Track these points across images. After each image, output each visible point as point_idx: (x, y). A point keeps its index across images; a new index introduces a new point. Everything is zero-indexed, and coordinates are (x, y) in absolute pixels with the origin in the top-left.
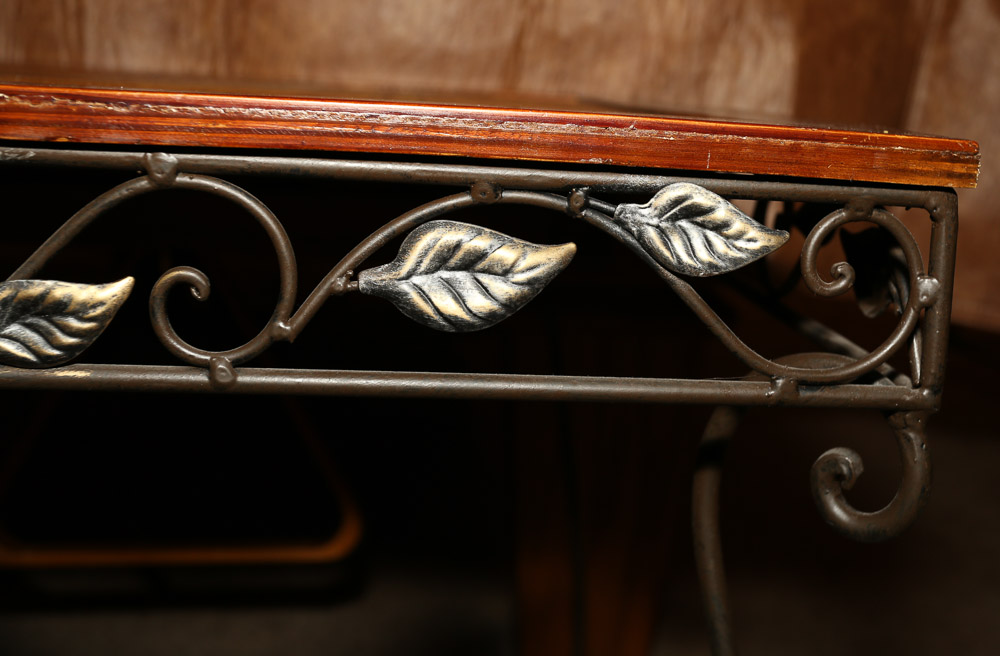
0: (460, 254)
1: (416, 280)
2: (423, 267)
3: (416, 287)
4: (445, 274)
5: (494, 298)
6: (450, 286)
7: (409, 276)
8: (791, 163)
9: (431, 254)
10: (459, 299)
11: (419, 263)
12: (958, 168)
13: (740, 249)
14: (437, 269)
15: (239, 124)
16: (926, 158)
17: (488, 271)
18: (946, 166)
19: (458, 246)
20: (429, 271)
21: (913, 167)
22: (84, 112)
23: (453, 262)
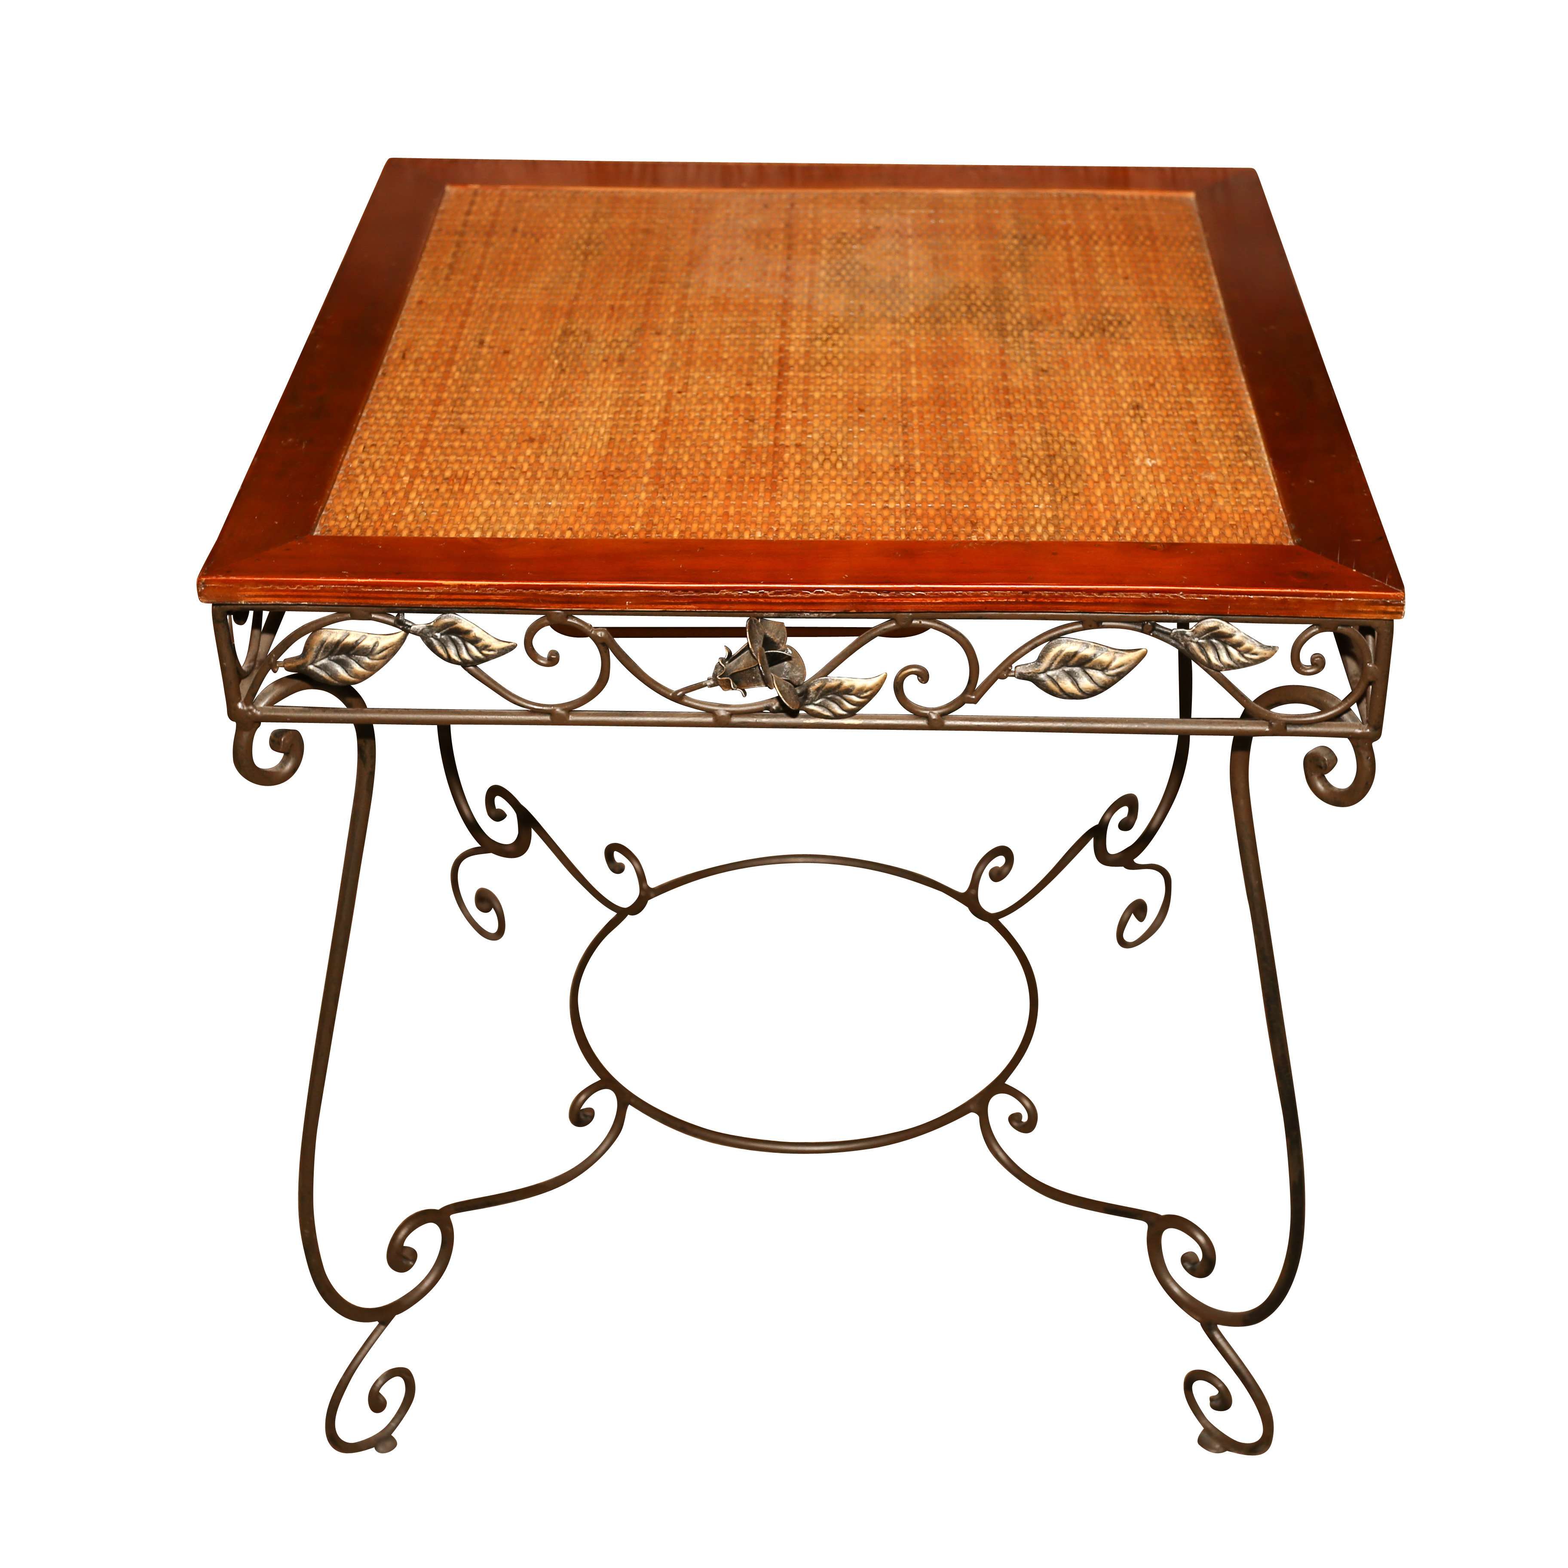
0: (1076, 659)
1: (1050, 673)
2: (1053, 667)
3: (1049, 677)
4: (1067, 669)
5: (1095, 683)
6: (1070, 675)
7: (1045, 671)
8: (1281, 609)
9: (1059, 659)
10: (1075, 683)
11: (1051, 665)
12: (1390, 609)
13: (1246, 658)
14: (1062, 666)
15: (949, 600)
16: (1368, 604)
17: (1093, 668)
18: (1382, 608)
19: (1076, 653)
20: (1056, 669)
21: (1360, 609)
22: (866, 596)
23: (1072, 662)
